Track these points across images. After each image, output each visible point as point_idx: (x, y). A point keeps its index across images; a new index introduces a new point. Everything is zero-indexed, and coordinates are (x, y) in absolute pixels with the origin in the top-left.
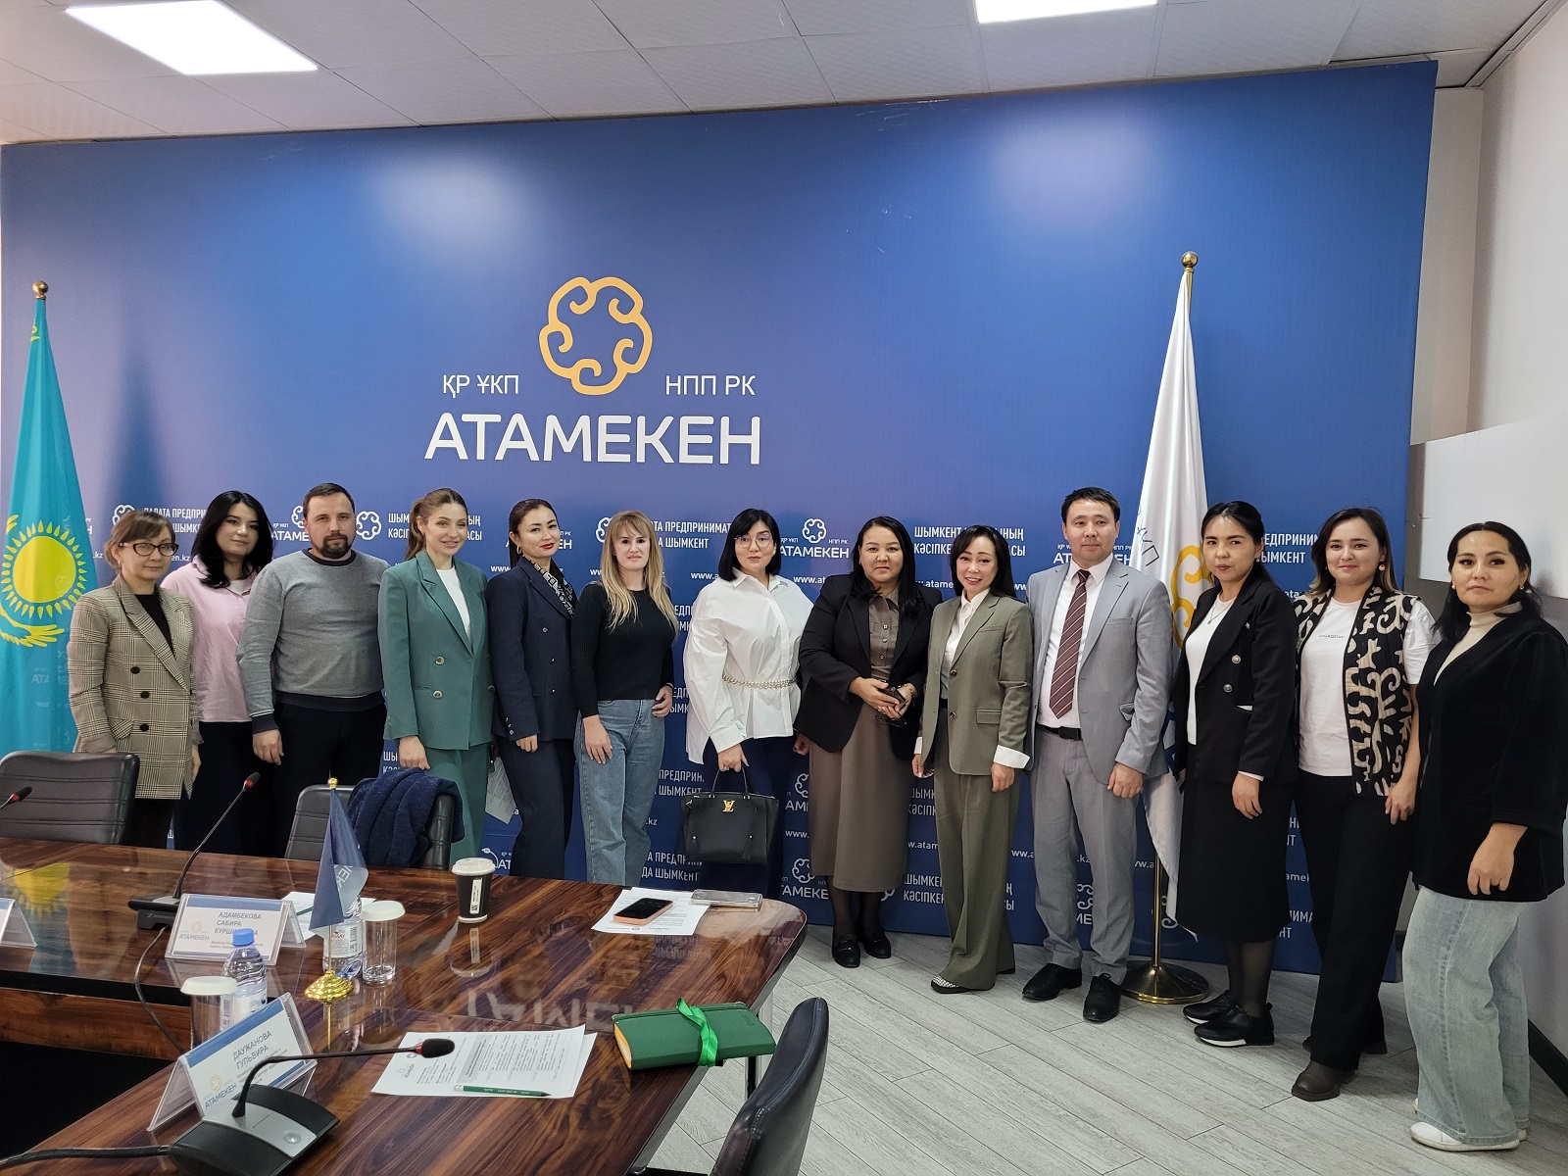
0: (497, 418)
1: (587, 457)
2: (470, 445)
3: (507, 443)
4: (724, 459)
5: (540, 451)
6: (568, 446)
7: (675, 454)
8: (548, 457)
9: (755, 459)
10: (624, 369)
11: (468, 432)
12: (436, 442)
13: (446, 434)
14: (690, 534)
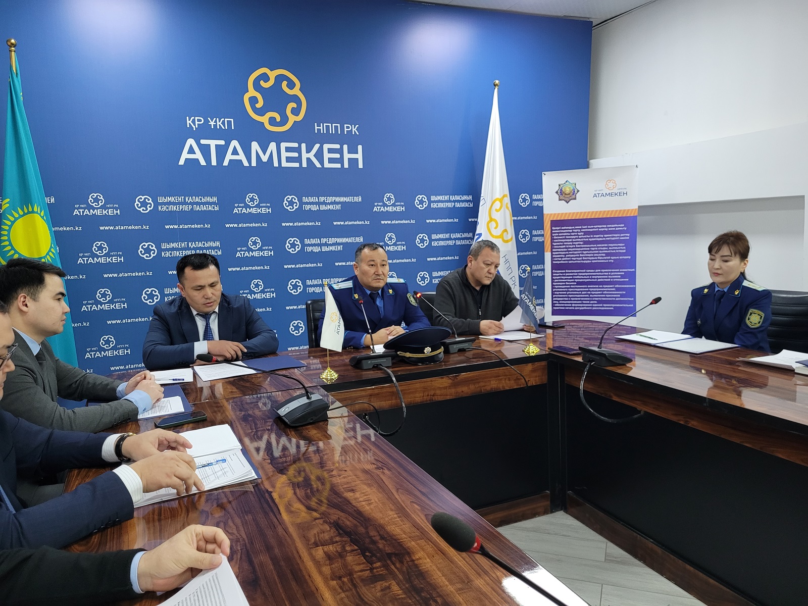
0: (222, 142)
2: (207, 157)
3: (229, 156)
4: (346, 165)
6: (265, 158)
7: (322, 163)
8: (254, 164)
9: (361, 166)
10: (292, 119)
11: (205, 150)
12: (185, 155)
13: (191, 151)
14: (332, 203)
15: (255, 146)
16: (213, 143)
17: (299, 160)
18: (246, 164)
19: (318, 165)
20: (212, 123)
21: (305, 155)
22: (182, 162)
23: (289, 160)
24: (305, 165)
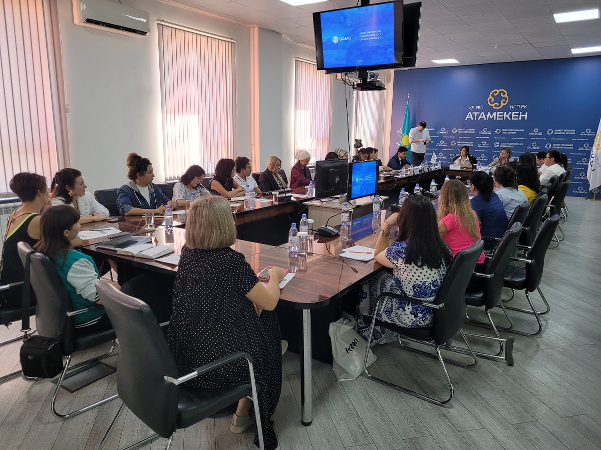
0: (479, 113)
1: (495, 119)
2: (474, 118)
3: (480, 117)
4: (520, 119)
6: (491, 117)
7: (511, 118)
8: (488, 119)
9: (526, 119)
10: (503, 104)
11: (473, 115)
12: (468, 117)
14: (512, 131)
15: (489, 114)
16: (476, 113)
18: (485, 119)
20: (477, 107)
21: (505, 116)
22: (466, 119)
23: (499, 117)
24: (505, 119)
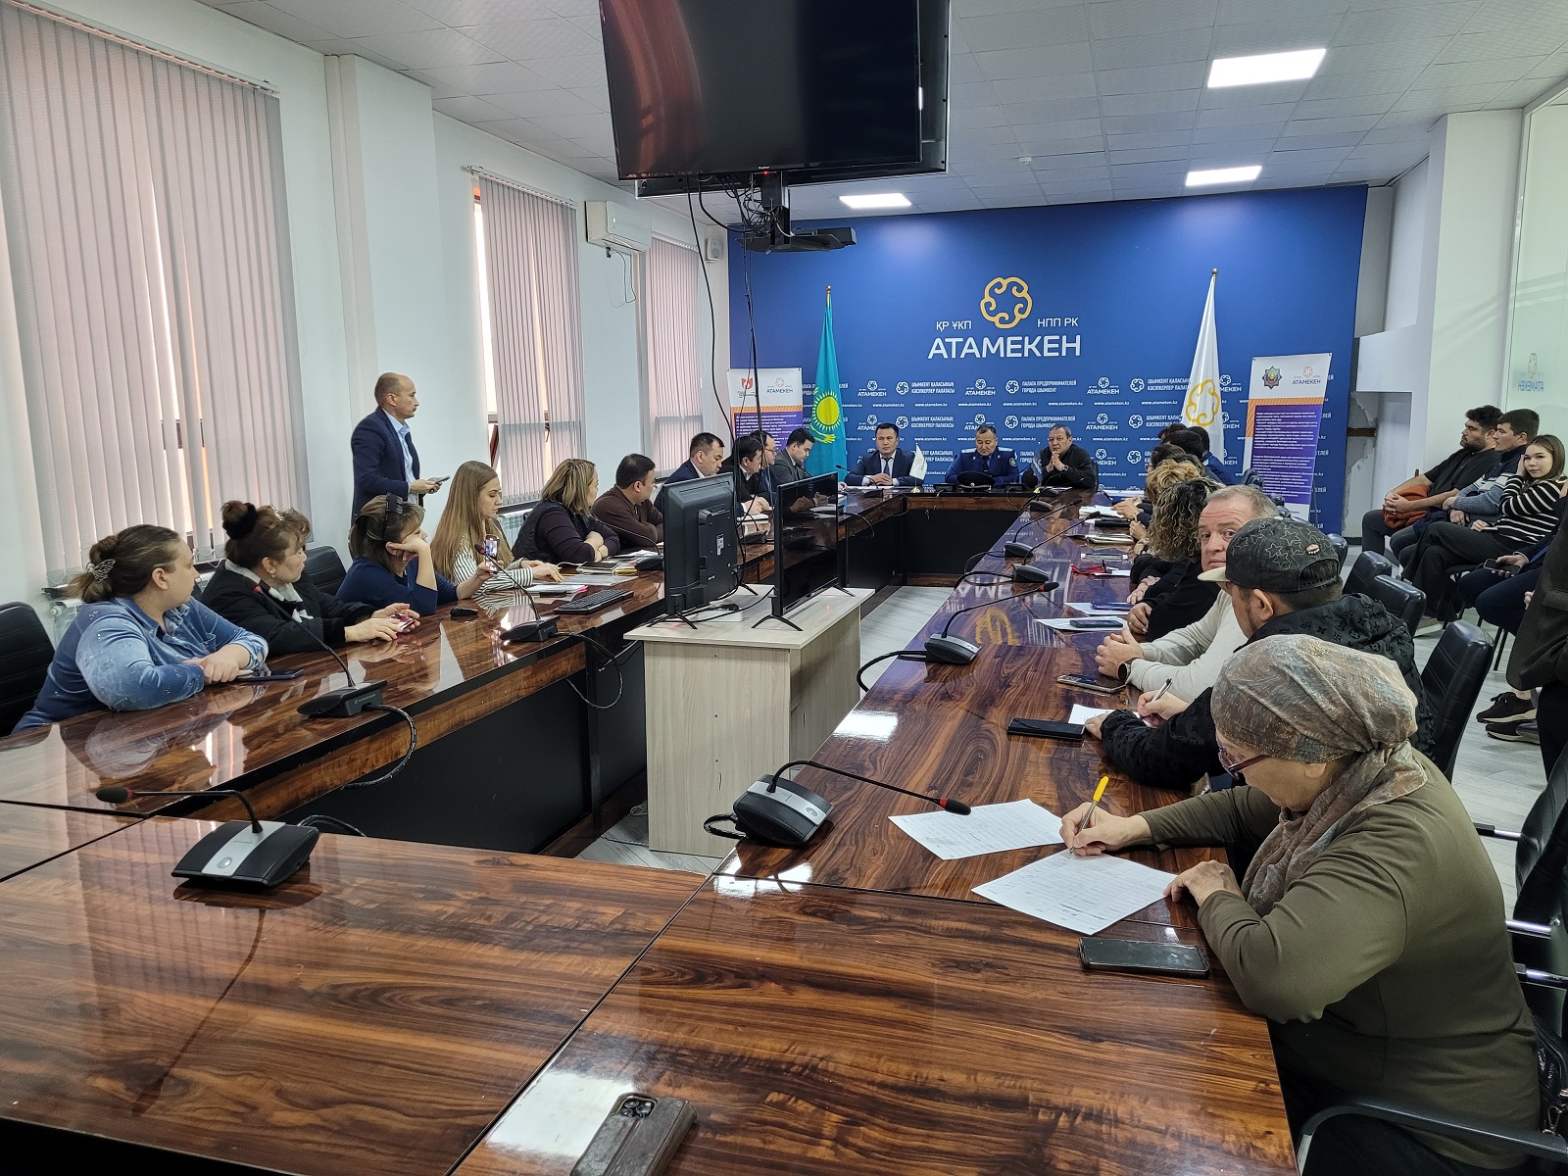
0: (962, 340)
1: (1002, 355)
2: (949, 352)
3: (966, 350)
4: (1064, 354)
5: (981, 354)
6: (993, 351)
7: (1042, 352)
8: (984, 355)
9: (1078, 354)
10: (1019, 317)
11: (948, 347)
12: (933, 351)
13: (938, 348)
14: (1048, 386)
15: (986, 341)
16: (954, 341)
17: (1022, 351)
18: (978, 356)
19: (1039, 354)
20: (955, 325)
21: (1027, 347)
22: (930, 357)
23: (1013, 351)
24: (1026, 355)
